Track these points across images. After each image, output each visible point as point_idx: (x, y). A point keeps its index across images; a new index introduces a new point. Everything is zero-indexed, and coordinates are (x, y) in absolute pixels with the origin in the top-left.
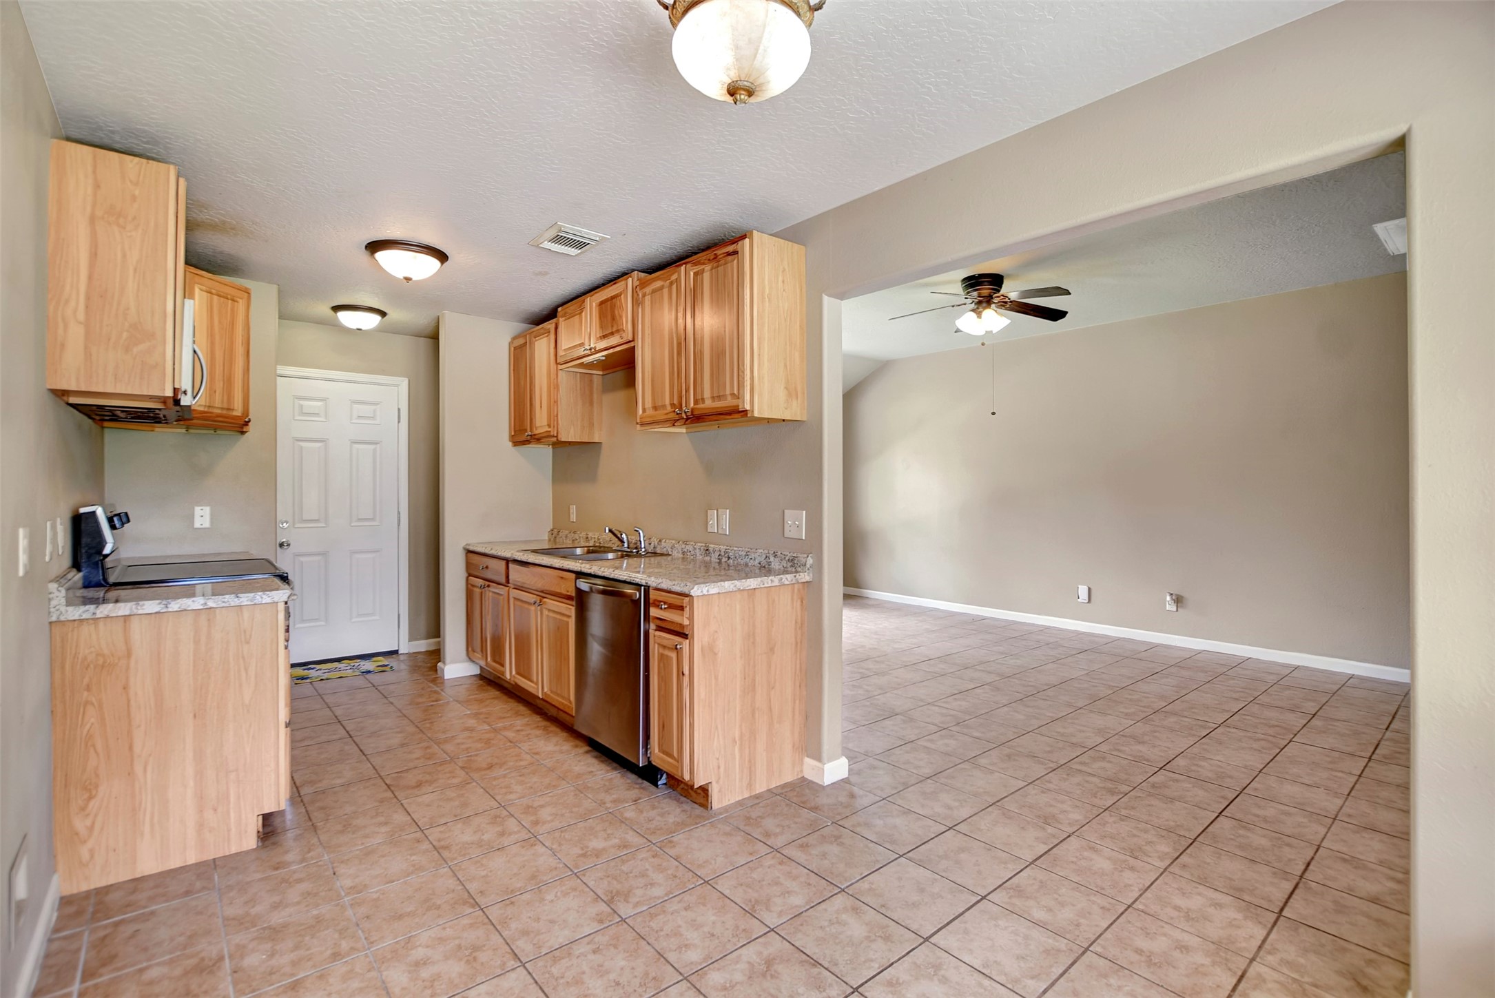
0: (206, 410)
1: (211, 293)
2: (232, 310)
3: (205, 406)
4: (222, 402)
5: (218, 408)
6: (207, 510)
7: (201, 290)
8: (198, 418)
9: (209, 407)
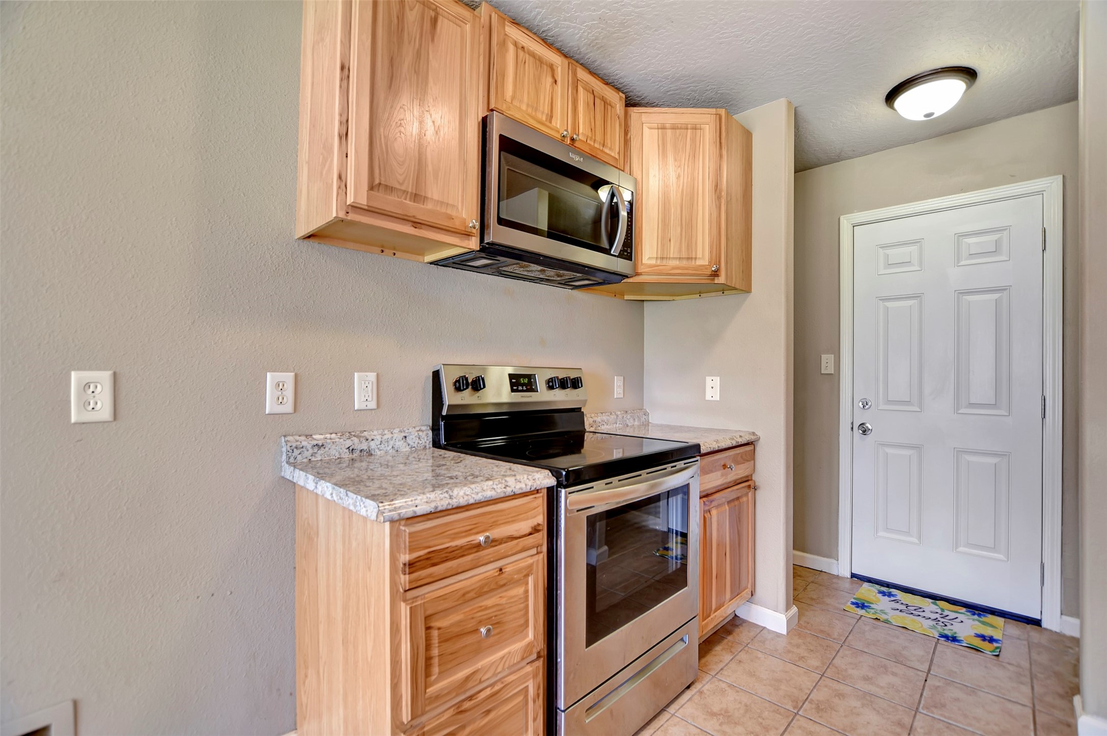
0: (659, 262)
1: (664, 128)
2: (693, 140)
3: (657, 258)
4: (680, 251)
5: (674, 258)
6: (717, 380)
7: (650, 128)
8: (648, 274)
9: (662, 258)
